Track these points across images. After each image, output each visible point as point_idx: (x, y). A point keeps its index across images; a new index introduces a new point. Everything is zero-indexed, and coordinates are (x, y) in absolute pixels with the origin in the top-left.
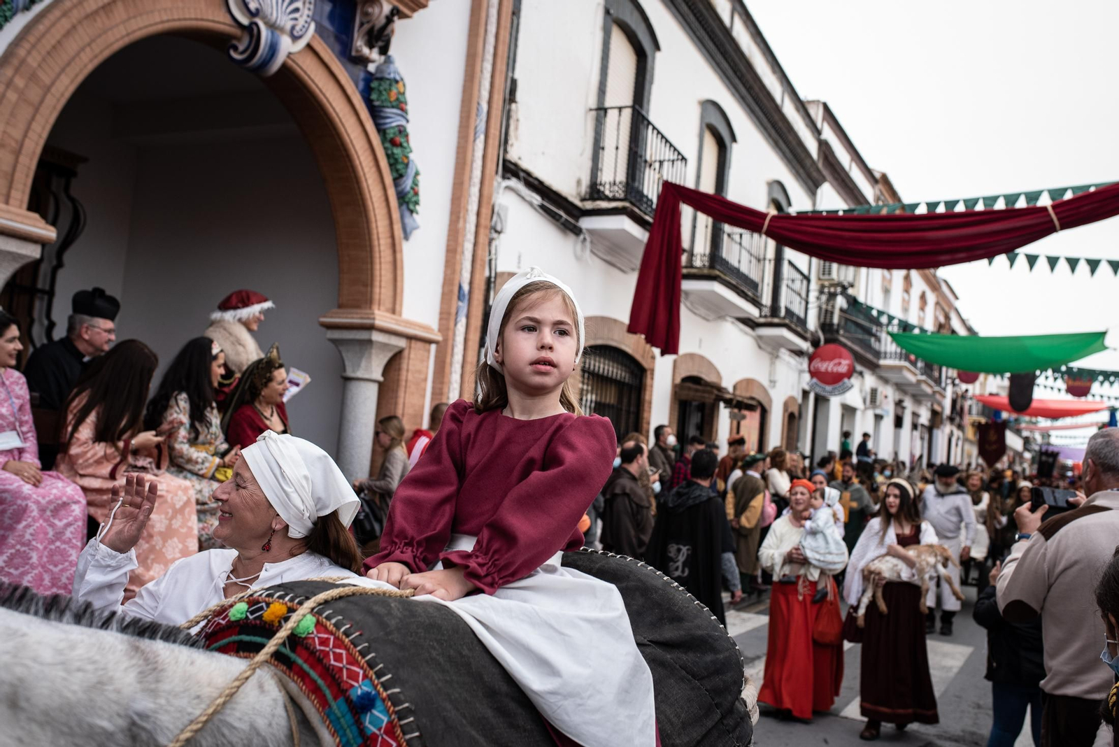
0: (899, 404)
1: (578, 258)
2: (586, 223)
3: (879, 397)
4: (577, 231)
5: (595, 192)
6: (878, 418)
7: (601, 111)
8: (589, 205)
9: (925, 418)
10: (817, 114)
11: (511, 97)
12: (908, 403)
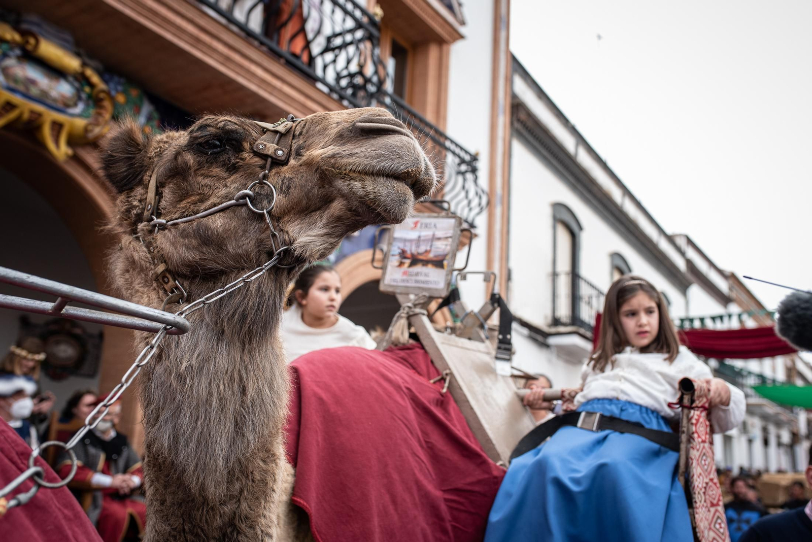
0: (765, 430)
1: (550, 361)
2: (552, 341)
3: (749, 428)
4: (547, 346)
5: (556, 322)
6: (750, 441)
7: (555, 275)
8: (553, 330)
9: (786, 437)
10: (682, 242)
11: (509, 278)
12: (772, 430)
